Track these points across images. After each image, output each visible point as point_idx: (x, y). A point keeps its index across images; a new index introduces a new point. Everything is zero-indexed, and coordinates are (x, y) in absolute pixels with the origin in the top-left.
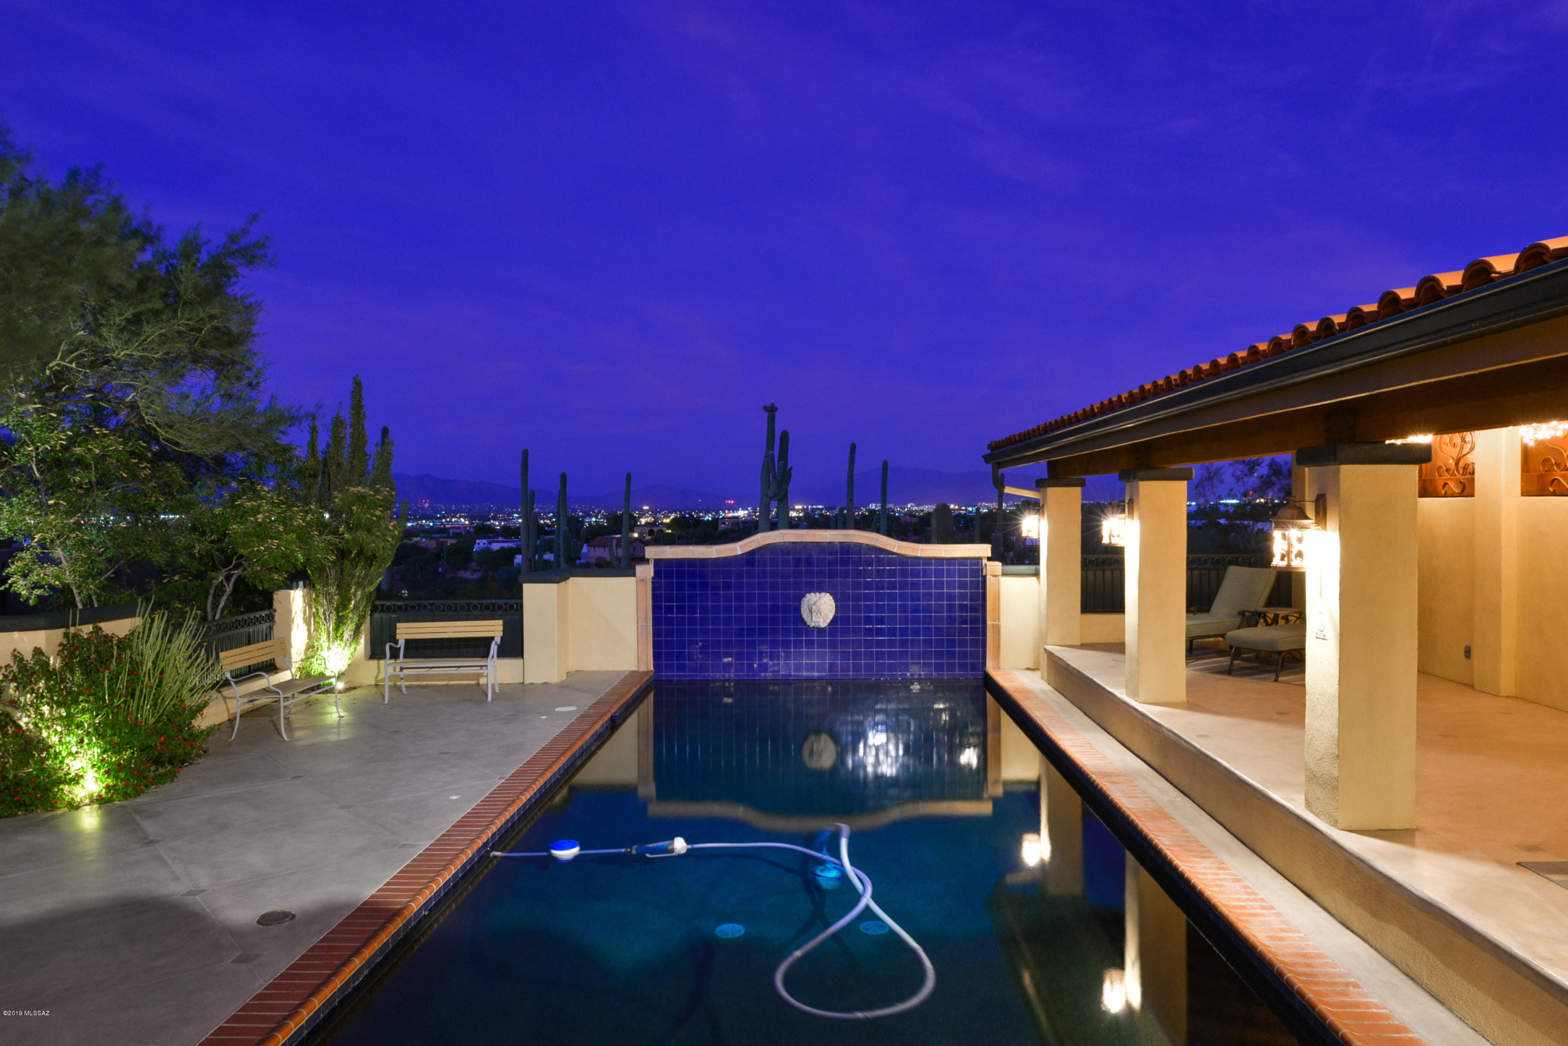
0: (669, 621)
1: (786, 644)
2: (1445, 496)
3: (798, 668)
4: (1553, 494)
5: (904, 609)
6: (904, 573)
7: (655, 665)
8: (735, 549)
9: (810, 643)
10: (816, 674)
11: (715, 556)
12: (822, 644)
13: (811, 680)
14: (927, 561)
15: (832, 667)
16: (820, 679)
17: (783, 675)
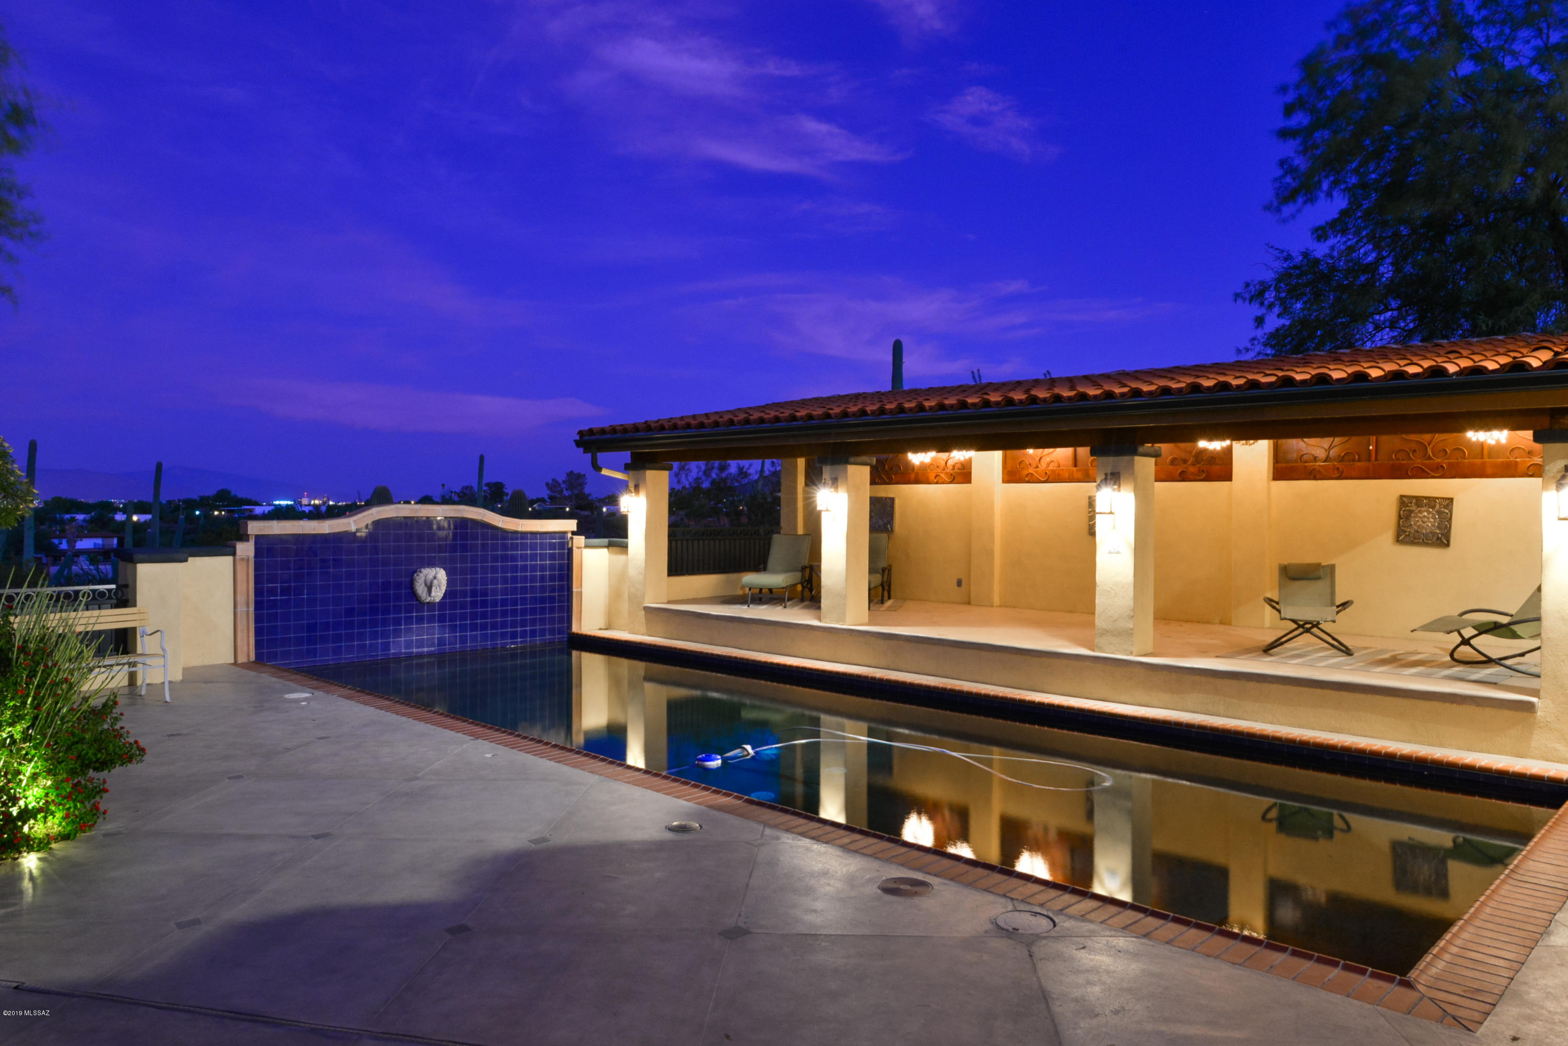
0: (273, 605)
1: (397, 622)
2: (937, 483)
3: (409, 644)
4: (1028, 482)
5: (505, 580)
6: (505, 547)
7: (256, 655)
8: (349, 524)
9: (420, 620)
10: (426, 649)
11: (327, 532)
12: (431, 619)
13: (420, 656)
14: (524, 535)
15: (441, 642)
16: (430, 654)
17: (393, 653)
